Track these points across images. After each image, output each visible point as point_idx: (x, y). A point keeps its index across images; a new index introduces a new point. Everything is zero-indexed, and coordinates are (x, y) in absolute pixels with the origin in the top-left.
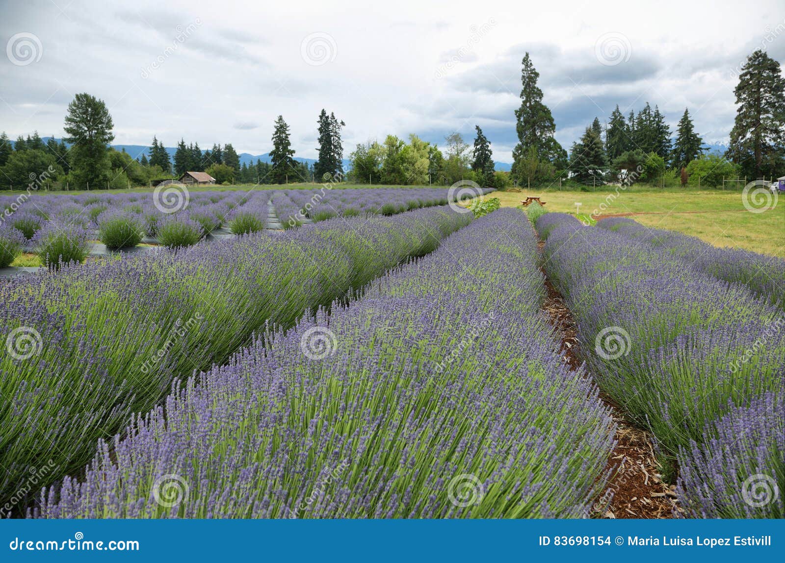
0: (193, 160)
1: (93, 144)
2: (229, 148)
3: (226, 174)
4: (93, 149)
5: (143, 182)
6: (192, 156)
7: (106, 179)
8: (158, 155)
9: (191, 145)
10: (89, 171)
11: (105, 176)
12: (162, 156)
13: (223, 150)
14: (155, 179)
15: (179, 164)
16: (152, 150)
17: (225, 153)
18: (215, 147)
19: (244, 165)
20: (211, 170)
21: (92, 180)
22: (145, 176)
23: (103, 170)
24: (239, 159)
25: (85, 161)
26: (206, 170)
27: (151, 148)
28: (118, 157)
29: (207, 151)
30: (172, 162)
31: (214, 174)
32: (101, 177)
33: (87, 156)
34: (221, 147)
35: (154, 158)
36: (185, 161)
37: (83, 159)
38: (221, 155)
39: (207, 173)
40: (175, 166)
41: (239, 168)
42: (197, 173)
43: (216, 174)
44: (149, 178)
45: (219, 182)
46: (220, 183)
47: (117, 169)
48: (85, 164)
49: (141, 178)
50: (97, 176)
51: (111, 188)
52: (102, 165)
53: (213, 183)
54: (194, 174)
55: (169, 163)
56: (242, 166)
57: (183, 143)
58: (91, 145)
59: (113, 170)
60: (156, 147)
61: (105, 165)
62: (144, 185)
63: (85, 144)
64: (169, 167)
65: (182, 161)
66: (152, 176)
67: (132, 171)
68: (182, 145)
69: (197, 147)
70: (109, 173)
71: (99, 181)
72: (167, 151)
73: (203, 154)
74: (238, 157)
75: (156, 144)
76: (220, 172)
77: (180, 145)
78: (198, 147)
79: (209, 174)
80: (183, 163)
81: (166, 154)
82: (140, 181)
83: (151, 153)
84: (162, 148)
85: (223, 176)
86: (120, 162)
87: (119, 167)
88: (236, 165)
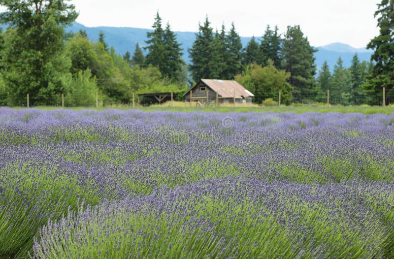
0: (225, 57)
1: (42, 26)
2: (295, 33)
3: (275, 85)
4: (41, 35)
5: (125, 96)
6: (224, 49)
7: (59, 89)
8: (161, 47)
9: (223, 27)
10: (33, 73)
11: (59, 84)
12: (169, 49)
13: (283, 37)
14: (147, 91)
15: (198, 64)
16: (152, 37)
17: (287, 44)
18: (269, 32)
19: (325, 67)
20: (247, 77)
21: (37, 89)
22: (129, 85)
23: (56, 72)
24: (315, 55)
25: (26, 57)
26: (238, 77)
27: (149, 35)
28: (85, 50)
29: (253, 39)
30: (186, 59)
31: (253, 84)
32: (51, 86)
33: (31, 47)
34: (279, 33)
35: (153, 54)
36: (210, 59)
37: (24, 53)
38: (279, 48)
39: (240, 82)
40: (192, 68)
41: (313, 73)
42: (220, 81)
43: (256, 85)
44: (136, 88)
45: (258, 99)
46: (260, 103)
47: (80, 72)
48: (26, 61)
49: (122, 89)
50: (45, 84)
51: (67, 105)
52: (55, 64)
53: (247, 101)
54: (215, 84)
55: (181, 61)
56: (319, 69)
57: (207, 24)
58: (39, 27)
59: (73, 72)
60: (159, 31)
61: (60, 64)
62: (126, 101)
63: (28, 26)
64: (180, 70)
65: (204, 59)
66: (141, 85)
67: (107, 76)
68: (206, 29)
69: (233, 32)
70: (66, 79)
71: (49, 94)
72: (178, 40)
73: (245, 45)
74: (311, 50)
75: (160, 26)
76: (261, 81)
77: (201, 28)
78: (236, 31)
79: (243, 85)
80: (207, 62)
81: (176, 46)
82: (120, 94)
83: (148, 42)
84: (170, 35)
85: (268, 89)
86: (88, 59)
87: (85, 68)
88: (307, 67)
